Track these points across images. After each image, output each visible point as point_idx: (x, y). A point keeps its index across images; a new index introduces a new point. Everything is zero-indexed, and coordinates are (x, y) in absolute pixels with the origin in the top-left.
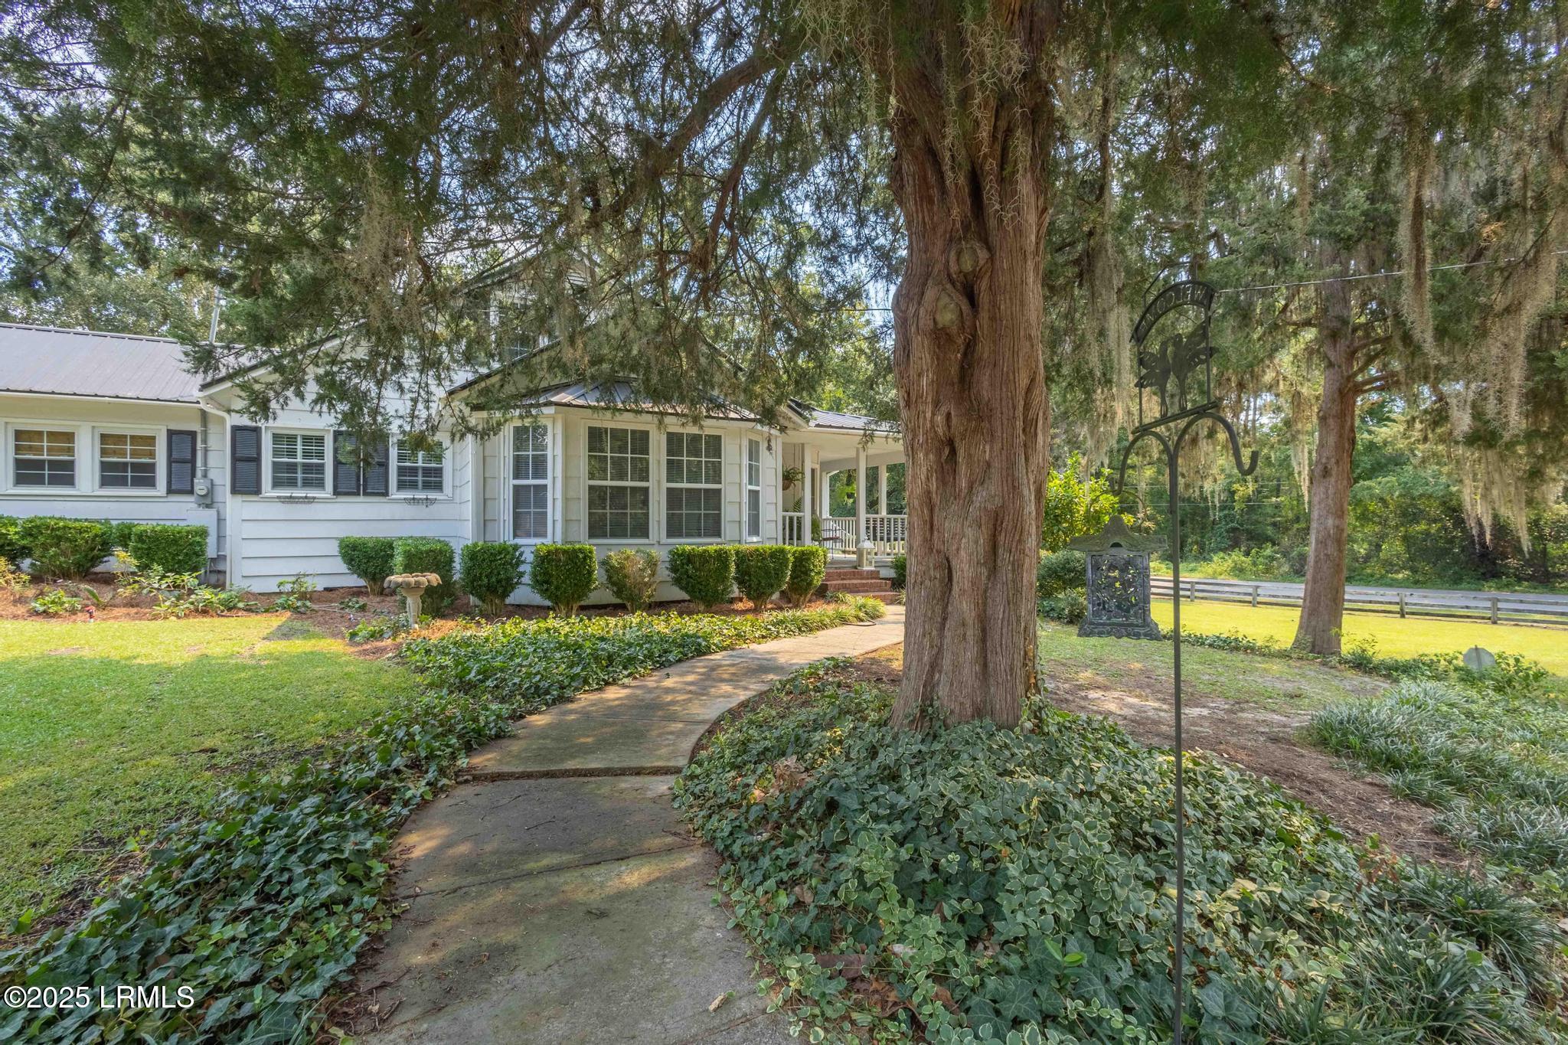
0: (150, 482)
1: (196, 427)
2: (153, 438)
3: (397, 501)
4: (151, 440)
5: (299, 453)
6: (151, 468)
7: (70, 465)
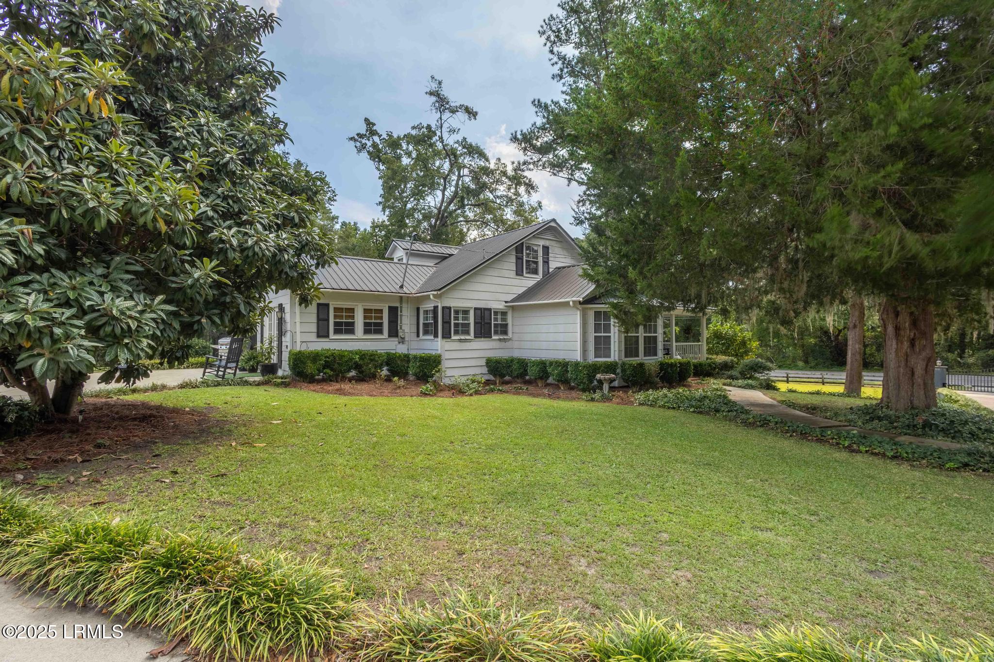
0: (380, 332)
1: (397, 305)
2: (382, 310)
3: (495, 340)
4: (381, 311)
5: (460, 318)
6: (381, 324)
7: (352, 324)
